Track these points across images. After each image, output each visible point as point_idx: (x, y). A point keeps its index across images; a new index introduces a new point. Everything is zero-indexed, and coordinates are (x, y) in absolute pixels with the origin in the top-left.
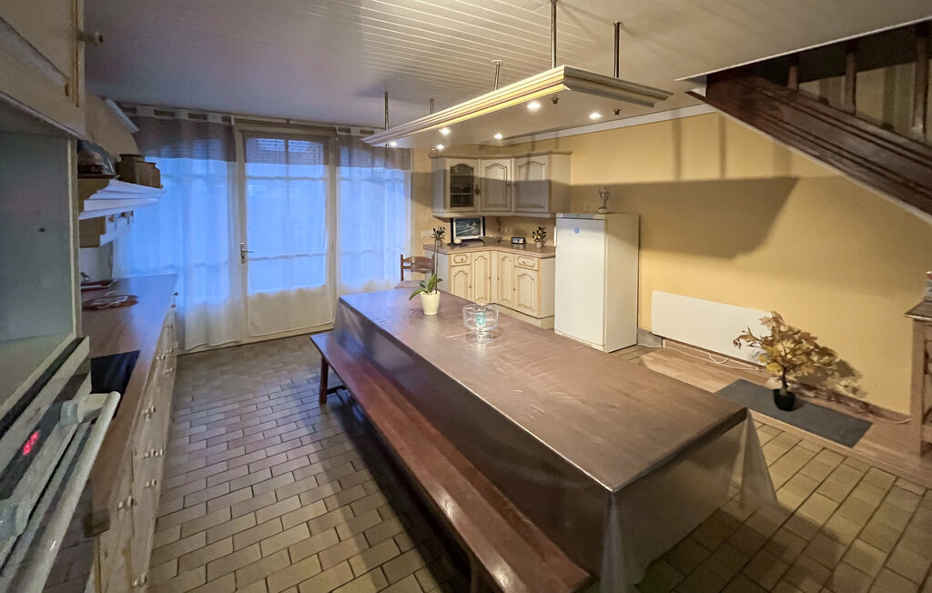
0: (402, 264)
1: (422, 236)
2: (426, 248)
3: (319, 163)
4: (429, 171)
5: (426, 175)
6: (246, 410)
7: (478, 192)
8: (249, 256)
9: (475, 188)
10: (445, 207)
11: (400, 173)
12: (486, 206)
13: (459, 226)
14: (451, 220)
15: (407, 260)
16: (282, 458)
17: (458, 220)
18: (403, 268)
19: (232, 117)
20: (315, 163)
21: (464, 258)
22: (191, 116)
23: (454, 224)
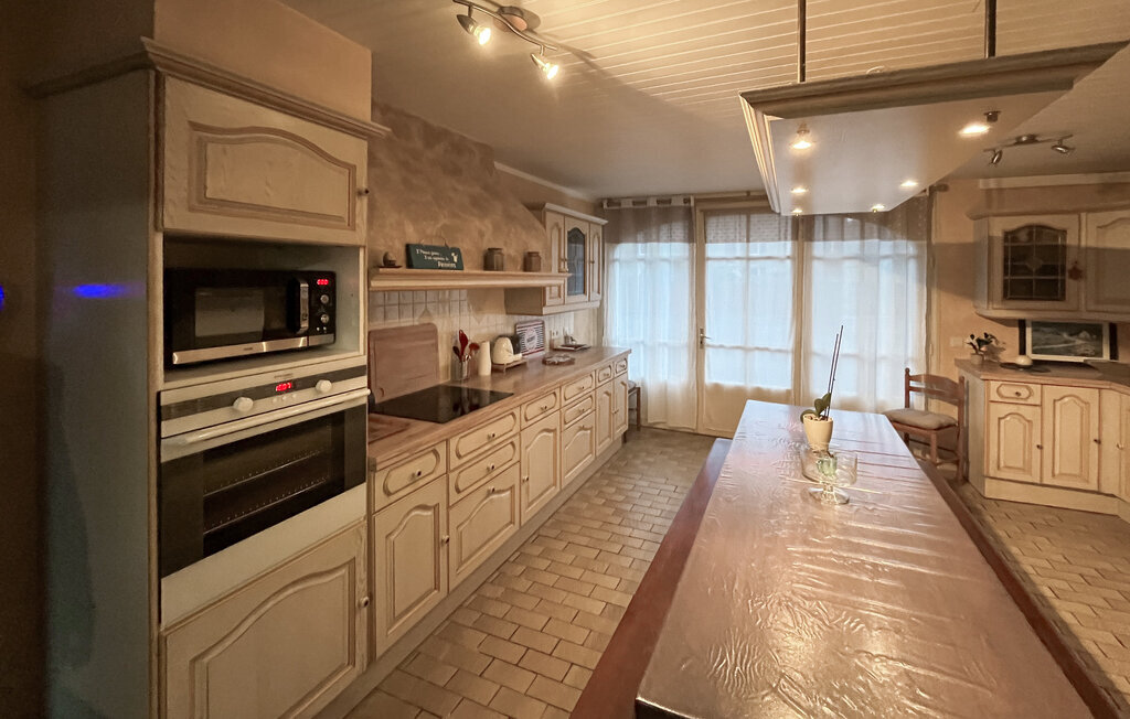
0: (907, 383)
1: (952, 344)
2: (959, 363)
3: (786, 239)
4: (970, 239)
5: (963, 247)
6: (650, 491)
7: (1077, 274)
8: (707, 341)
9: (1069, 266)
10: (990, 299)
11: (909, 248)
12: (1098, 302)
13: (1038, 335)
14: (1022, 324)
15: (916, 378)
16: (638, 543)
17: (1037, 325)
18: (908, 389)
19: (692, 199)
20: (780, 239)
21: (1024, 393)
22: (658, 202)
23: (1029, 331)
